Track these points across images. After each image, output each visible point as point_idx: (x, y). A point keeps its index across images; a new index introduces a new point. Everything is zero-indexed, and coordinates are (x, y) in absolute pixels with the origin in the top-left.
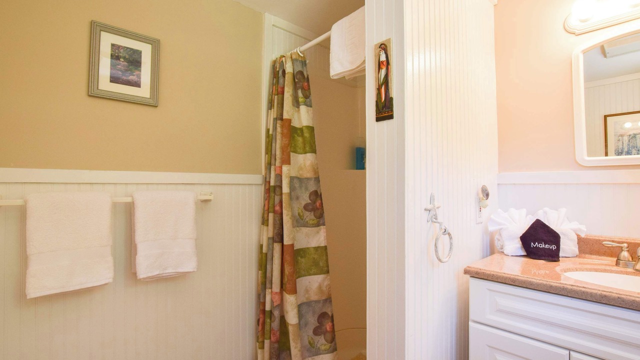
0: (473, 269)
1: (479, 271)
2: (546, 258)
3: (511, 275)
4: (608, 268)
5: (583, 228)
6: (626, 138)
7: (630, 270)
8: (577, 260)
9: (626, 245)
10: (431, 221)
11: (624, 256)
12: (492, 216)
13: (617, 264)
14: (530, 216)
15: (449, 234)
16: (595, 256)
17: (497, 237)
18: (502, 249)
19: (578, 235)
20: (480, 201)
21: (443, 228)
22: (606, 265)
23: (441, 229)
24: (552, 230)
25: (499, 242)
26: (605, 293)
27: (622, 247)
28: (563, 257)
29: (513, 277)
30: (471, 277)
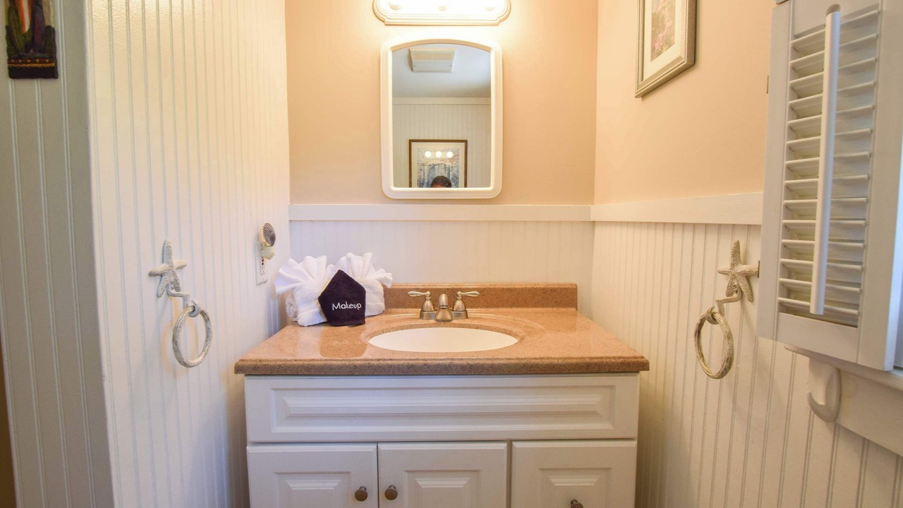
0: (249, 363)
1: (259, 363)
2: (350, 322)
3: (305, 360)
4: (413, 323)
5: (389, 276)
6: (426, 168)
7: (432, 321)
8: (385, 317)
9: (428, 293)
10: (165, 293)
11: (427, 306)
12: (281, 271)
13: (421, 316)
14: (332, 265)
15: (203, 314)
16: (401, 309)
17: (288, 300)
18: (296, 317)
19: (384, 286)
20: (261, 248)
21: (191, 304)
22: (411, 319)
23: (186, 306)
24: (357, 284)
25: (292, 308)
26: (411, 362)
27: (425, 296)
28: (369, 317)
29: (308, 363)
30: (246, 375)
